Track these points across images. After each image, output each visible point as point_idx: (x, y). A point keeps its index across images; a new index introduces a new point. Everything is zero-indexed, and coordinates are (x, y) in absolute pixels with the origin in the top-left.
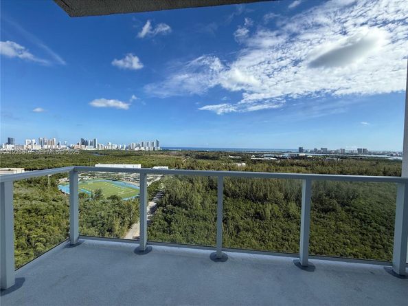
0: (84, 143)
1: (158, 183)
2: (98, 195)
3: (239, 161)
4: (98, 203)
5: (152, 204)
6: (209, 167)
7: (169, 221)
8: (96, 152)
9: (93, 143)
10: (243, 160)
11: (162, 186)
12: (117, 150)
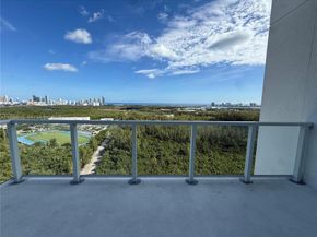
0: (36, 99)
1: (104, 132)
2: (53, 143)
3: (168, 113)
4: (53, 150)
5: (101, 148)
6: (146, 118)
7: (115, 161)
8: (49, 107)
9: (45, 99)
10: (172, 112)
11: (109, 134)
12: (68, 105)
